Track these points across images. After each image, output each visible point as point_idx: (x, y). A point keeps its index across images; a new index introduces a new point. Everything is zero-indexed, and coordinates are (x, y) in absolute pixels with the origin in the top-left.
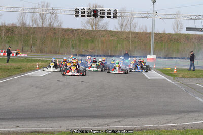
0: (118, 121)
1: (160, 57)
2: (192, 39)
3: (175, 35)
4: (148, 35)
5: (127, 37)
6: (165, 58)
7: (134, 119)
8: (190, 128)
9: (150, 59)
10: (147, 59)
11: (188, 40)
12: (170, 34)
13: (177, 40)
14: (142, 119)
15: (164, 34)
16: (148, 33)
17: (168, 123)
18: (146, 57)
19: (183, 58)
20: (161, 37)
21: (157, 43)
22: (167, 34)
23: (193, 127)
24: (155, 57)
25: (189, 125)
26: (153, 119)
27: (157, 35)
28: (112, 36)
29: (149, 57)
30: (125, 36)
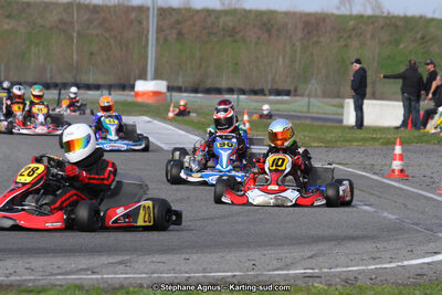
0: (120, 263)
1: (179, 89)
2: (285, 26)
3: (226, 13)
4: (133, 15)
5: (61, 21)
6: (196, 91)
7: (170, 257)
8: (369, 282)
9: (144, 94)
10: (137, 94)
11: (269, 32)
12: (209, 12)
13: (232, 33)
14: (195, 257)
15: (188, 10)
16: (133, 8)
17: (287, 267)
18: (132, 87)
19: (255, 92)
20: (178, 22)
21: (166, 40)
22: (197, 12)
23: (374, 277)
24: (161, 86)
25: (360, 272)
26: (232, 257)
27: (164, 12)
28: (9, 16)
29: (141, 86)
30: (53, 18)
